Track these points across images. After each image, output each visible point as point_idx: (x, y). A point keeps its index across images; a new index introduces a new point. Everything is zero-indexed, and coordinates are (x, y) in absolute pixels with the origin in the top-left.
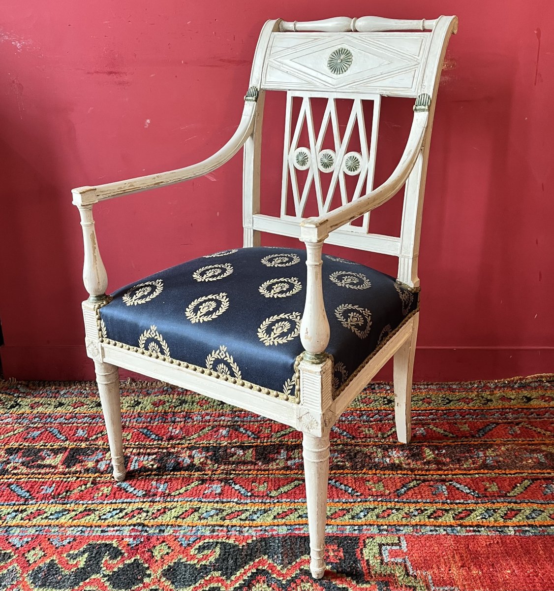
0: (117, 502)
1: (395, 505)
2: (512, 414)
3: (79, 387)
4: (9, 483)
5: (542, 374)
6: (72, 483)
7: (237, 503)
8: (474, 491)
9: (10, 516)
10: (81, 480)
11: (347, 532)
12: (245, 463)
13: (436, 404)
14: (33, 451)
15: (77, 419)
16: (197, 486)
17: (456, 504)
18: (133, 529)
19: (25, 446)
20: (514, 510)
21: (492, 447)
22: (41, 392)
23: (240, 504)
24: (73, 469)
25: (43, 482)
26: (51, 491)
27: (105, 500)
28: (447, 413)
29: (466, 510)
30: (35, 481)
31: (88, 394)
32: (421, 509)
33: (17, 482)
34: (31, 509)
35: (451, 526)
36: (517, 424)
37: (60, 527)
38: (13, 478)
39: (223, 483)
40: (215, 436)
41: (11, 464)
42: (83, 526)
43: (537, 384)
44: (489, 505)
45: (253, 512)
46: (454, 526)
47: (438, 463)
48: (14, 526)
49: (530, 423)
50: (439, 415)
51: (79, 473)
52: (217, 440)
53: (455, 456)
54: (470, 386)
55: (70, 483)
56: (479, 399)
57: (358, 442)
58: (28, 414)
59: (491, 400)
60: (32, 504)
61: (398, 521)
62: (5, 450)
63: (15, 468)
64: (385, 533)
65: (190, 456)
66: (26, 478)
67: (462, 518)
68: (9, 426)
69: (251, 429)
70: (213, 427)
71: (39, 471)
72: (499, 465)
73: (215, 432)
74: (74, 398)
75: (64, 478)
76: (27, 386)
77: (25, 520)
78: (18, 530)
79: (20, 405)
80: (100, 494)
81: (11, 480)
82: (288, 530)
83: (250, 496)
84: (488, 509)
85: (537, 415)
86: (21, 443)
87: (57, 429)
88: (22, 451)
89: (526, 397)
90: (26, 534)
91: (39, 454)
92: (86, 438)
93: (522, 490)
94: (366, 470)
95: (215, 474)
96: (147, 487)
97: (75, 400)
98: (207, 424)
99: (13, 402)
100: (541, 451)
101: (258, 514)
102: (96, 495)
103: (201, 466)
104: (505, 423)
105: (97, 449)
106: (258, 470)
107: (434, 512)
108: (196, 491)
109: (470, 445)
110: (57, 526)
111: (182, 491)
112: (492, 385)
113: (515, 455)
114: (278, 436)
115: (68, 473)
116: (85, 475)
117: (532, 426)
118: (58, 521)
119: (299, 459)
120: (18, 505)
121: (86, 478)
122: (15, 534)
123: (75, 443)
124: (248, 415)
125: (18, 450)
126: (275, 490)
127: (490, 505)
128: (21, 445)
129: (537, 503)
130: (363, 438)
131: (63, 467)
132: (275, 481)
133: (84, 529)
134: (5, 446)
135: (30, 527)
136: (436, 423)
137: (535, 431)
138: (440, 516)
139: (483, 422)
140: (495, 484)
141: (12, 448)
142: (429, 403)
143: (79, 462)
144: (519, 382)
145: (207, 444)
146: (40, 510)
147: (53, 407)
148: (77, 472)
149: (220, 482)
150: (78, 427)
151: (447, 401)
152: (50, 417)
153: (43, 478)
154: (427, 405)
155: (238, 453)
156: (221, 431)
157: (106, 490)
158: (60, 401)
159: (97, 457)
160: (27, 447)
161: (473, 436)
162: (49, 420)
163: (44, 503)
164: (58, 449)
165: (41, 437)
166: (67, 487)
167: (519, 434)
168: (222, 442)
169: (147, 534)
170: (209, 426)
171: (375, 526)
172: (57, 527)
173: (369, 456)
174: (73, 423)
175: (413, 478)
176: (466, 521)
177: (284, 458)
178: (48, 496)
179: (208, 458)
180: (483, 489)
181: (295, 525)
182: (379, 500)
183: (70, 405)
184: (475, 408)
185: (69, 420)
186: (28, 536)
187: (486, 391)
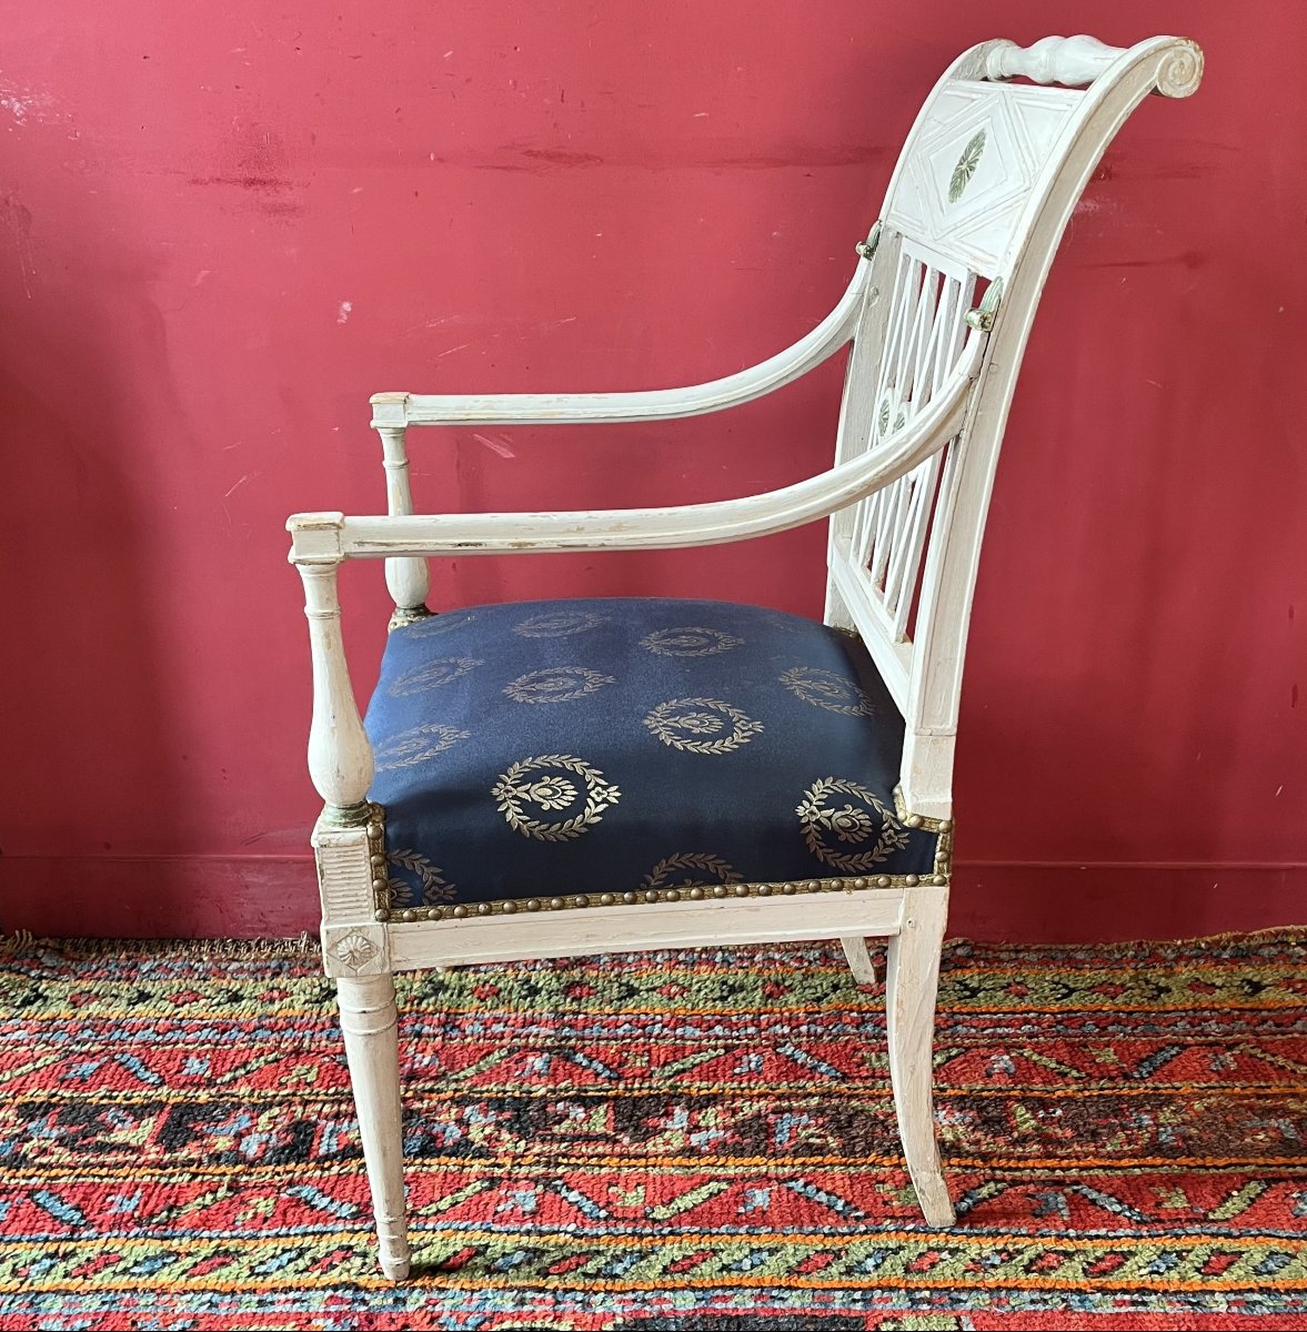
0: (292, 1232)
1: (947, 1241)
2: (1217, 1023)
3: (185, 954)
4: (30, 1187)
5: (1287, 928)
6: (180, 1187)
7: (575, 1236)
8: (1131, 1208)
9: (36, 1266)
10: (202, 1182)
11: (837, 1307)
12: (589, 1138)
13: (1038, 999)
14: (83, 1111)
15: (184, 1034)
16: (479, 1193)
17: (1090, 1238)
18: (332, 1297)
19: (63, 1098)
20: (1225, 1253)
21: (1171, 1103)
22: (94, 967)
23: (581, 1237)
24: (182, 1155)
25: (112, 1187)
26: (132, 1207)
27: (261, 1229)
28: (1063, 1019)
29: (1112, 1252)
30: (93, 1184)
31: (208, 971)
32: (1008, 1251)
33: (50, 1185)
34: (87, 1249)
35: (1079, 1291)
36: (1230, 1047)
37: (158, 1295)
38: (40, 1176)
39: (540, 1188)
40: (517, 1073)
41: (32, 1143)
42: (215, 1291)
43: (1274, 951)
44: (1168, 1243)
45: (612, 1256)
46: (1086, 1293)
47: (1045, 1140)
48: (48, 1292)
49: (1259, 1044)
50: (1045, 1025)
51: (196, 1165)
52: (522, 1084)
53: (1085, 1125)
54: (1117, 956)
55: (176, 1189)
56: (1139, 987)
57: (856, 1089)
58: (65, 1020)
59: (1168, 990)
60: (89, 1239)
61: (955, 1280)
62: (18, 1107)
63: (44, 1152)
64: (925, 1307)
65: (460, 1122)
66: (70, 1175)
67: (1104, 1273)
68: (22, 1049)
69: (602, 1057)
70: (511, 1051)
71: (101, 1159)
72: (1188, 1146)
73: (516, 1063)
74: (175, 982)
75: (161, 1175)
76: (60, 952)
77: (74, 1278)
78: (60, 1300)
79: (46, 999)
80: (250, 1215)
81: (34, 1180)
82: (697, 1300)
83: (606, 1219)
84: (1164, 1252)
85: (1277, 1025)
86: (54, 1091)
87: (138, 1056)
88: (58, 1110)
89: (1249, 982)
90: (79, 1310)
91: (99, 1119)
92: (209, 1079)
93: (1243, 1206)
94: (877, 1155)
95: (520, 1165)
96: (362, 1196)
97: (177, 987)
98: (497, 1042)
99: (27, 992)
100: (1287, 1113)
101: (626, 1263)
102: (240, 1217)
103: (485, 1144)
104: (1201, 1045)
105: (236, 1106)
106: (621, 1156)
107: (1039, 1256)
108: (477, 1204)
109: (1119, 1097)
110: (153, 1291)
111: (444, 1205)
112: (1169, 951)
113: (1227, 1123)
114: (666, 1074)
115: (171, 1163)
116: (210, 1169)
117: (1263, 1052)
118: (153, 1278)
119: (717, 1129)
120: (56, 1240)
121: (214, 1175)
122: (53, 1312)
123: (183, 1092)
124: (594, 1023)
125: (46, 1108)
126: (662, 1203)
127: (1170, 1241)
128: (54, 1095)
129: (1279, 1237)
130: (866, 1078)
131: (158, 1149)
132: (662, 1183)
133: (216, 1298)
134: (14, 1098)
135: (88, 1293)
136: (1037, 1043)
137: (1271, 1063)
138: (1052, 1268)
139: (1150, 1042)
140: (1181, 1191)
141: (33, 1102)
142: (1021, 996)
143: (196, 1138)
144: (1232, 944)
145: (498, 1093)
146: (108, 1253)
147: (124, 1002)
148: (193, 1161)
149: (533, 1185)
150: (187, 1051)
151: (1064, 991)
152: (118, 1027)
153: (112, 1176)
154: (1016, 1000)
155: (572, 1116)
156: (530, 1059)
157: (263, 1206)
158: (141, 988)
159: (236, 1125)
160: (67, 1101)
161: (1127, 1077)
162: (117, 1035)
163: (116, 1237)
164: (143, 1107)
165: (101, 1077)
166: (169, 1197)
167: (1234, 1071)
168: (534, 1089)
169: (366, 1308)
170: (502, 1047)
171: (903, 1292)
172: (153, 1295)
173: (882, 1122)
174: (176, 1043)
175: (987, 1177)
176: (1114, 1280)
177: (682, 1128)
178: (125, 1220)
179: (502, 1127)
180: (1153, 1204)
181: (715, 1288)
182: (908, 1228)
183: (165, 999)
184: (1131, 1008)
185: (164, 1034)
186: (85, 1316)
187: (1154, 967)
